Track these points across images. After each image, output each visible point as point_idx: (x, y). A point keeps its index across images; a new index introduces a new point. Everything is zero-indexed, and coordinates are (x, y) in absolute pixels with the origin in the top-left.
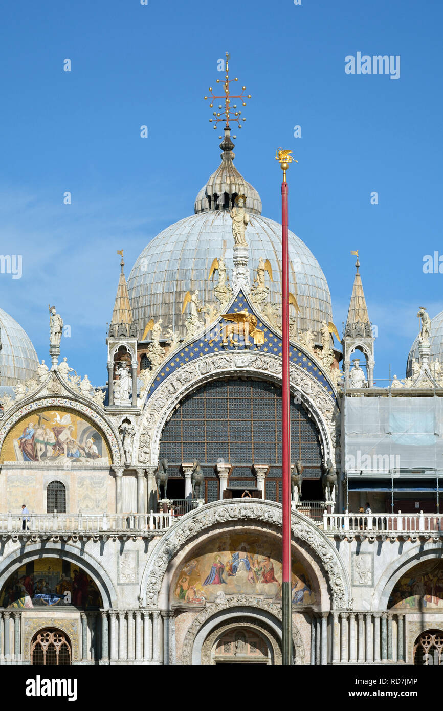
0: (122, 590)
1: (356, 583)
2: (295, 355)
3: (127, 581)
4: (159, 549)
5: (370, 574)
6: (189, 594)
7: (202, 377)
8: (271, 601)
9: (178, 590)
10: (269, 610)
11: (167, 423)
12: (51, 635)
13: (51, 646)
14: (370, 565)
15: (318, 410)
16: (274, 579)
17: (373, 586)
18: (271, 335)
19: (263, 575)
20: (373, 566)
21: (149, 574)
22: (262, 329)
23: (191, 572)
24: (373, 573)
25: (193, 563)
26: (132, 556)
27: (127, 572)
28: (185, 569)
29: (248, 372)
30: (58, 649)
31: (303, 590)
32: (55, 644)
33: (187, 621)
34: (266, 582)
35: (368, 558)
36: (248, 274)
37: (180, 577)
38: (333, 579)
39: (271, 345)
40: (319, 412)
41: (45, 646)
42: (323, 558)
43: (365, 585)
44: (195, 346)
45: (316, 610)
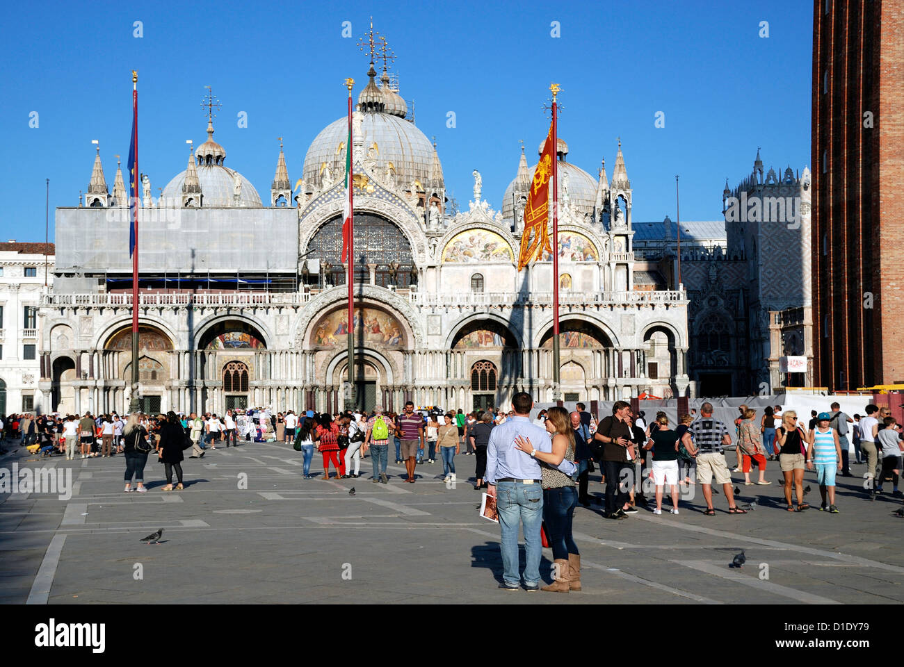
0: (279, 338)
1: (430, 333)
2: (393, 199)
3: (282, 333)
4: (302, 314)
5: (439, 328)
6: (325, 340)
7: (333, 212)
8: (377, 344)
9: (317, 338)
10: (376, 349)
11: (311, 240)
12: (236, 365)
13: (236, 372)
14: (439, 322)
15: (408, 231)
16: (380, 331)
17: (441, 335)
18: (378, 187)
19: (373, 328)
20: (441, 323)
21: (296, 328)
22: (372, 184)
23: (326, 328)
24: (441, 327)
25: (327, 322)
26: (285, 319)
27: (282, 328)
28: (321, 326)
29: (363, 209)
30: (240, 374)
31: (398, 338)
32: (239, 370)
33: (322, 356)
34: (375, 333)
35: (438, 318)
36: (363, 151)
37: (318, 330)
38: (415, 331)
39: (378, 193)
40: (409, 233)
41: (232, 372)
42: (409, 319)
43: (436, 335)
44: (329, 194)
45: (405, 349)
